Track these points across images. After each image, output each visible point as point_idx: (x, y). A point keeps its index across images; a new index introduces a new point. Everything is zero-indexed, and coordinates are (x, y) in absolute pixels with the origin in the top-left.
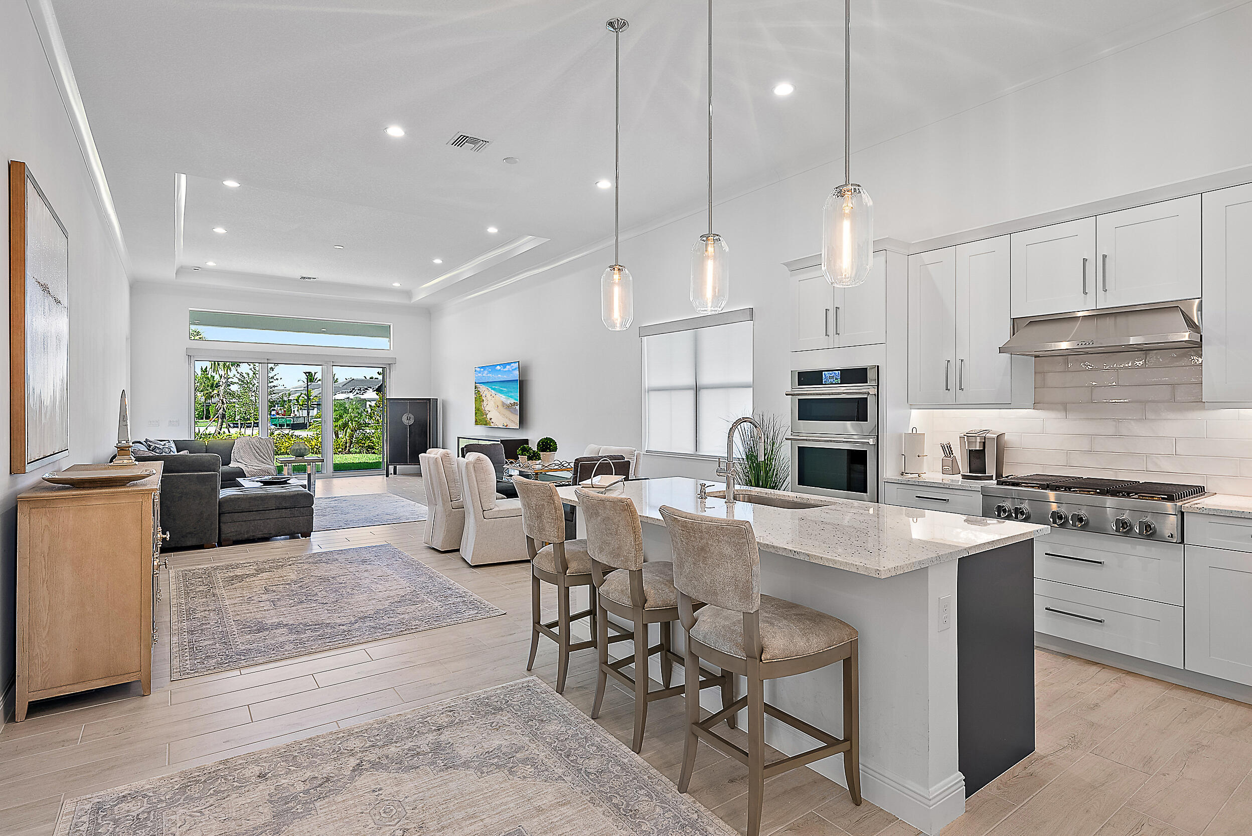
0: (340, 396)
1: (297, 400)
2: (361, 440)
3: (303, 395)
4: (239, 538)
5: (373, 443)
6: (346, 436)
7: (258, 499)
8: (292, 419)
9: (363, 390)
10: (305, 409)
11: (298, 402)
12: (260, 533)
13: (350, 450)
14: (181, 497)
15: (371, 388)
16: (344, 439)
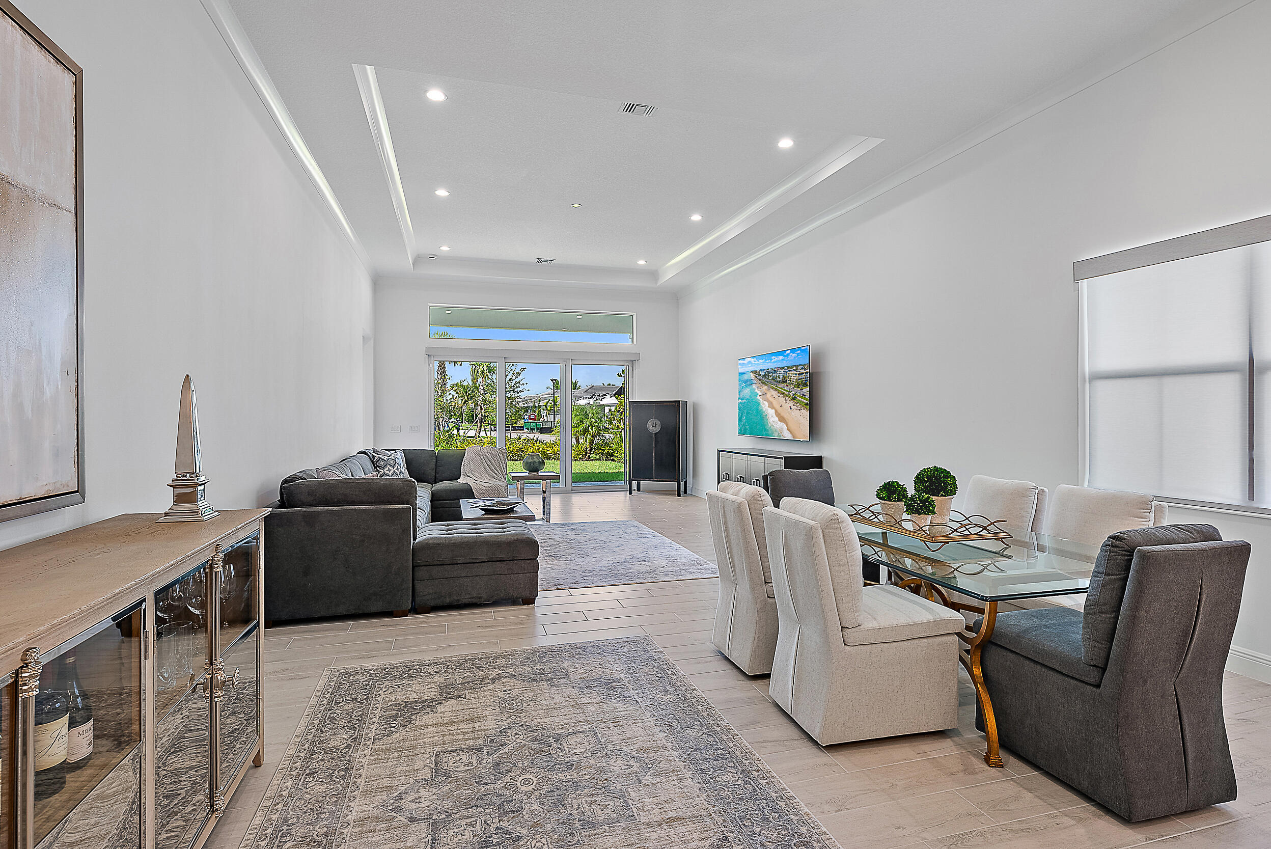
0: (582, 402)
1: (545, 406)
2: (601, 446)
3: (550, 402)
4: (439, 602)
5: (612, 450)
6: (586, 442)
7: (464, 546)
8: (541, 424)
9: (602, 396)
10: (552, 415)
11: (547, 408)
12: (468, 596)
13: (591, 456)
14: (363, 541)
15: (608, 394)
16: (585, 445)
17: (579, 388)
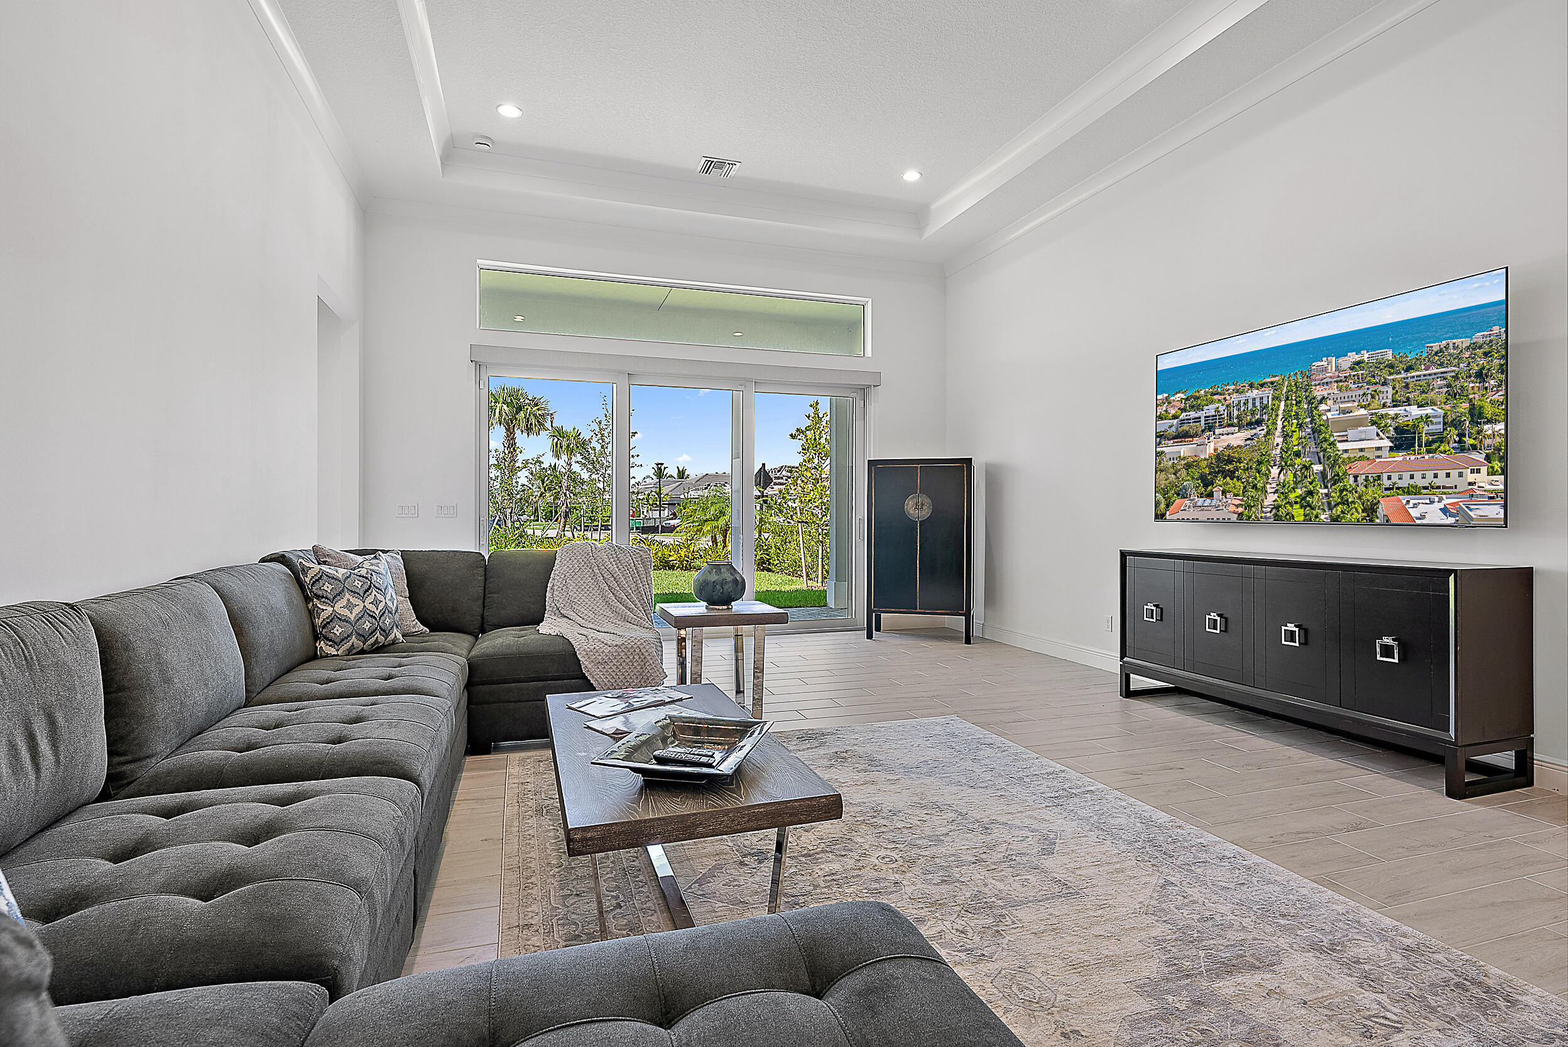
8: (642, 521)
11: (648, 501)
17: (687, 477)
